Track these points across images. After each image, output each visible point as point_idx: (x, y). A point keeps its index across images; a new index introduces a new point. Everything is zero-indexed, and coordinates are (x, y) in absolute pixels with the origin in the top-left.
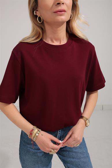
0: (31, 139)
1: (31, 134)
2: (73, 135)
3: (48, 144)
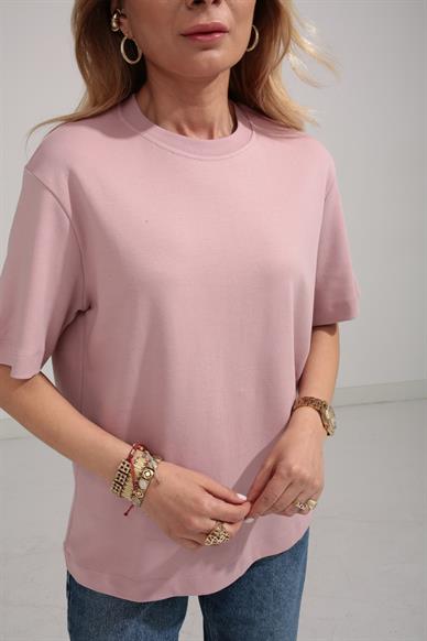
2: (282, 463)
3: (196, 501)
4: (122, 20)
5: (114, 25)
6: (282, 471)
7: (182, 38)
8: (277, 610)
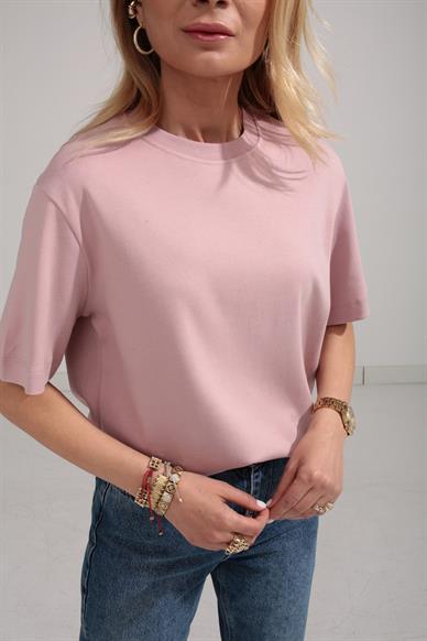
0: (149, 509)
1: (147, 487)
2: (303, 468)
3: (218, 516)
4: (139, 9)
5: (131, 12)
6: (304, 476)
7: (182, 33)
8: (292, 597)
